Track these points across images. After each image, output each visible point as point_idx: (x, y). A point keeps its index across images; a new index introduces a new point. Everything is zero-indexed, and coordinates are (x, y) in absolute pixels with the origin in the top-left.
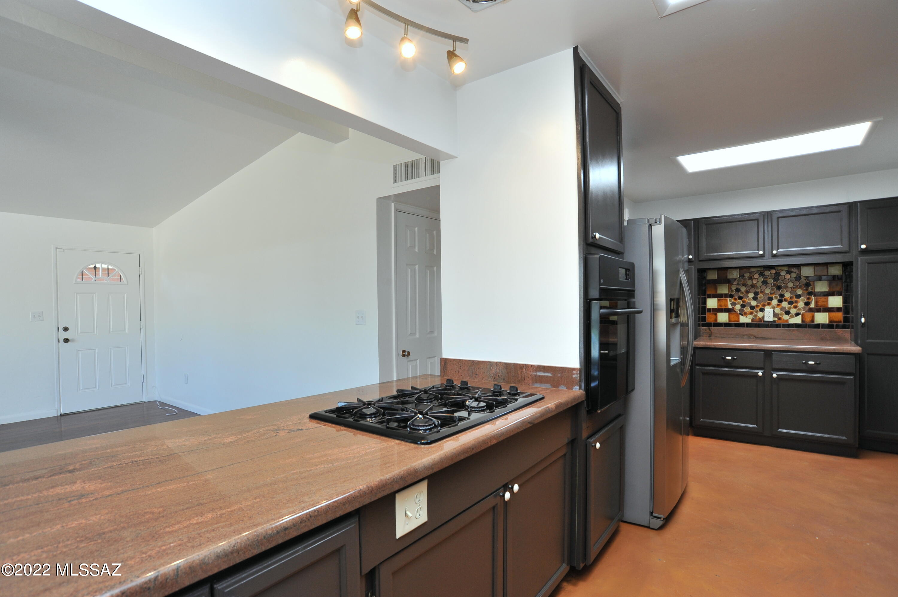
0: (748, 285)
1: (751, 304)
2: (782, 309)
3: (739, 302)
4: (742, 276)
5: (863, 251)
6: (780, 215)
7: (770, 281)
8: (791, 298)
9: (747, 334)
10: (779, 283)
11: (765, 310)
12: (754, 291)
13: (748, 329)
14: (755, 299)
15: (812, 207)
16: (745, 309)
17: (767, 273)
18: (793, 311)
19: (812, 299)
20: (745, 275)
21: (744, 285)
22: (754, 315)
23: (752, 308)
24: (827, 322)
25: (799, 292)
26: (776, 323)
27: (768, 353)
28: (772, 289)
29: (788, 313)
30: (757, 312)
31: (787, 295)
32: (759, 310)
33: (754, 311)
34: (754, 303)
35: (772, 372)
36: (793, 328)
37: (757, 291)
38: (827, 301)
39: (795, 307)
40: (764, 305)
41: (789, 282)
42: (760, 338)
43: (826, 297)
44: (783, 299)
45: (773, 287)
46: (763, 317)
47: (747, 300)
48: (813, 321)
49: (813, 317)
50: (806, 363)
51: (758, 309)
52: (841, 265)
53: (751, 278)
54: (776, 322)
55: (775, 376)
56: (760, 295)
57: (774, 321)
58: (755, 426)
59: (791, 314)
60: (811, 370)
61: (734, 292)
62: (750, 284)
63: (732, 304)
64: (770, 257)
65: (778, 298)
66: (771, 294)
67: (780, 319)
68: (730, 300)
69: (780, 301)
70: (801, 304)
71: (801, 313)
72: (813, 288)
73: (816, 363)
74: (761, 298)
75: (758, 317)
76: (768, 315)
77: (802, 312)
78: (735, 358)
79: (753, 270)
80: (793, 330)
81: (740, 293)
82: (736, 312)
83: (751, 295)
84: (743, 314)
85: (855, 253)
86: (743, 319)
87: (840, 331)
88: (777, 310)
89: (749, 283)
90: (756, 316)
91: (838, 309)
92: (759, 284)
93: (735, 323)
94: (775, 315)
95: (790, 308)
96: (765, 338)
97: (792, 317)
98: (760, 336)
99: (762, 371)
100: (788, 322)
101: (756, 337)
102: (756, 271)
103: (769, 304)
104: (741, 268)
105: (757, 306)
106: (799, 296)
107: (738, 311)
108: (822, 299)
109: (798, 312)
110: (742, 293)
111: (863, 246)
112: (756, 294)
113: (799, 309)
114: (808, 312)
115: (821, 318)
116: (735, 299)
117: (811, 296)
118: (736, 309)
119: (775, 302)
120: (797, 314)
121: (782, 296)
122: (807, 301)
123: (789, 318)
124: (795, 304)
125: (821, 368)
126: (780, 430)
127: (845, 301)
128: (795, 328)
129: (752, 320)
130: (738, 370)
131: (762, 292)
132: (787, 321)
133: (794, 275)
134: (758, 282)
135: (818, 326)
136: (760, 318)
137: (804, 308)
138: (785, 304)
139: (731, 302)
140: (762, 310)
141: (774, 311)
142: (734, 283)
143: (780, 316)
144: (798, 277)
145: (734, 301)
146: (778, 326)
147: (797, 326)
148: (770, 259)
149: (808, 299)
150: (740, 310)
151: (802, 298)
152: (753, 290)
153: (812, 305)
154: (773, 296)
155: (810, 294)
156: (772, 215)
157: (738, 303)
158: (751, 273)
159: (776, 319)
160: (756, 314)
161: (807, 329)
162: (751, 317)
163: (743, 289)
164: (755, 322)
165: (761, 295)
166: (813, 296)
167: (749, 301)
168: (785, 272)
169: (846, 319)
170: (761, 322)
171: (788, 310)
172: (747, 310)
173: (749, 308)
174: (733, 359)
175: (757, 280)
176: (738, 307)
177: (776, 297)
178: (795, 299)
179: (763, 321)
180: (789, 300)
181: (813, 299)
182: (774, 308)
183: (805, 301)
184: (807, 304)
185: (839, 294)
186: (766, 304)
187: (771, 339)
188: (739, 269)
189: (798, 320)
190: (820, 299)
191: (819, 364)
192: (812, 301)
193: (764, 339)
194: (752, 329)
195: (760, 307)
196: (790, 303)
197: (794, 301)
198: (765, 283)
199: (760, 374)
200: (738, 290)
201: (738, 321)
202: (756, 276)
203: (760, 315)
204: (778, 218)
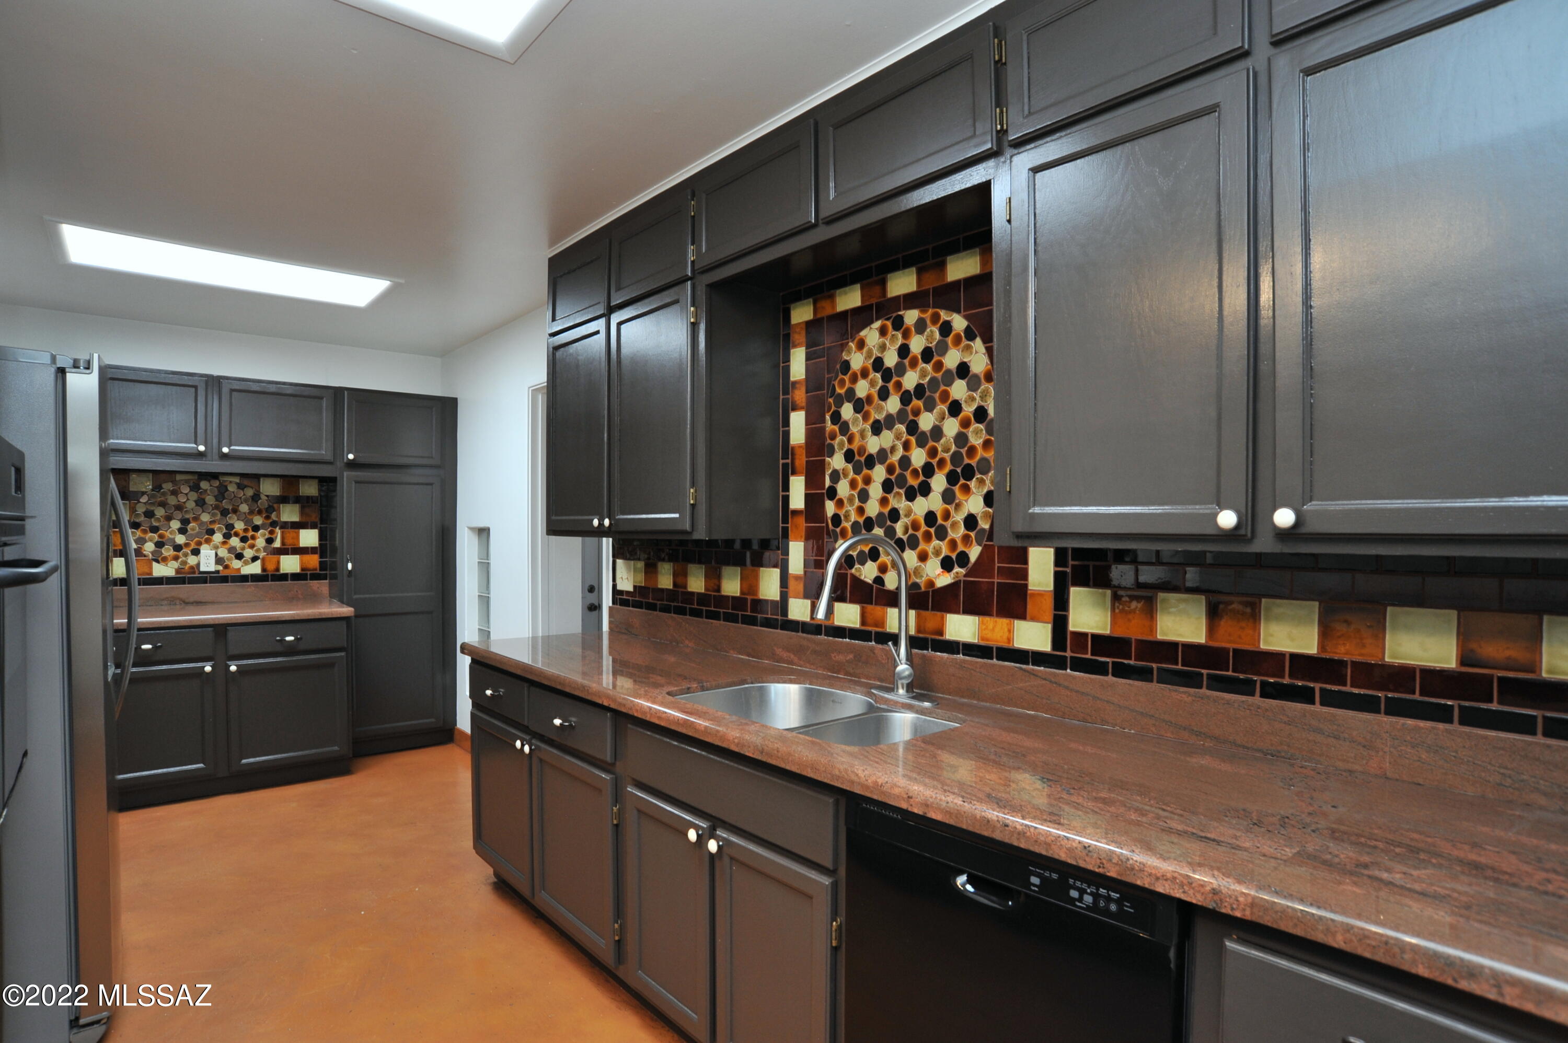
0: (169, 504)
1: (175, 542)
2: (231, 550)
3: (151, 536)
4: (157, 488)
5: (351, 465)
6: (236, 386)
7: (210, 500)
8: (246, 530)
9: (167, 598)
10: (225, 504)
11: (202, 551)
12: (180, 517)
13: (170, 588)
14: (182, 531)
15: (284, 383)
16: (163, 550)
17: (204, 485)
18: (249, 554)
19: (277, 533)
20: (164, 486)
21: (163, 504)
22: (181, 561)
23: (178, 548)
24: (297, 569)
25: (258, 521)
26: (220, 575)
27: (221, 630)
28: (213, 515)
29: (239, 556)
30: (186, 555)
31: (239, 526)
32: (189, 552)
33: (180, 554)
34: (180, 539)
35: (228, 662)
36: (248, 582)
37: (187, 516)
38: (297, 538)
39: (252, 547)
40: (199, 544)
41: (242, 503)
42: (192, 603)
43: (297, 530)
44: (232, 532)
45: (215, 511)
46: (198, 565)
47: (168, 534)
48: (278, 569)
49: (278, 562)
50: (282, 641)
51: (188, 550)
52: (316, 481)
53: (175, 493)
54: (221, 572)
55: (233, 668)
56: (191, 524)
57: (217, 572)
58: (201, 765)
59: (244, 559)
60: (290, 650)
61: (142, 519)
62: (173, 504)
63: (136, 542)
64: (216, 457)
65: (224, 531)
66: (212, 522)
67: (226, 567)
68: (133, 533)
69: (227, 536)
70: (260, 542)
71: (261, 557)
72: (279, 516)
73: (296, 639)
74: (193, 529)
75: (188, 566)
76: (207, 561)
77: (262, 555)
78: (159, 644)
79: (179, 477)
80: (250, 586)
81: (153, 520)
82: (145, 556)
83: (175, 525)
84: (160, 559)
85: (339, 464)
86: (160, 570)
87: (315, 584)
88: (223, 553)
89: (172, 500)
90: (185, 563)
91: (312, 550)
92: (191, 505)
93: (143, 578)
94: (219, 560)
95: (243, 549)
96: (201, 602)
97: (246, 563)
98: (192, 600)
99: (211, 663)
100: (240, 573)
101: (184, 602)
102: (186, 480)
103: (208, 541)
104: (155, 473)
105: (187, 545)
106: (256, 528)
107: (151, 555)
108: (290, 533)
109: (256, 555)
110: (158, 520)
111: (351, 456)
112: (185, 522)
113: (258, 550)
114: (271, 554)
115: (290, 564)
116: (145, 532)
117: (276, 527)
118: (145, 551)
119: (218, 537)
120: (254, 559)
121: (230, 527)
122: (270, 536)
123: (242, 566)
124: (250, 542)
125: (302, 646)
126: (244, 761)
127: (322, 537)
128: (251, 582)
129: (178, 571)
130: (164, 667)
131: (196, 519)
132: (239, 569)
133: (250, 492)
134: (188, 499)
135: (284, 577)
136: (192, 567)
137: (265, 549)
138: (235, 542)
139: (135, 536)
140: (196, 552)
141: (216, 554)
142: (141, 500)
143: (227, 563)
144: (256, 497)
145: (142, 536)
146: (225, 579)
147: (255, 578)
148: (216, 461)
149: (271, 532)
150: (152, 553)
151: (261, 531)
152: (179, 515)
153: (277, 544)
154: (216, 527)
155: (274, 524)
156: (219, 383)
157: (149, 538)
158: (174, 482)
159: (220, 568)
160: (184, 559)
161: (270, 583)
162: (175, 565)
163: (160, 512)
164: (184, 573)
165: (194, 524)
166: (278, 528)
167: (170, 536)
168: (235, 486)
169: (323, 565)
170: (194, 573)
171: (240, 551)
172: (168, 551)
173: (171, 548)
174: (155, 648)
175: (188, 498)
176: (149, 547)
177: (220, 529)
178: (251, 533)
179: (197, 572)
180: (242, 534)
181: (278, 531)
182: (216, 548)
183: (266, 537)
184: (270, 541)
185: (313, 527)
186: (203, 540)
187: (213, 603)
188: (151, 474)
189: (255, 568)
190: (288, 535)
191: (301, 639)
192: (276, 537)
193: (199, 604)
194: (177, 588)
195: (193, 546)
196: (244, 540)
197: (249, 537)
198: (201, 503)
199: (208, 669)
200: (149, 514)
201: (151, 573)
202: (185, 489)
203: (192, 560)
204: (232, 390)
